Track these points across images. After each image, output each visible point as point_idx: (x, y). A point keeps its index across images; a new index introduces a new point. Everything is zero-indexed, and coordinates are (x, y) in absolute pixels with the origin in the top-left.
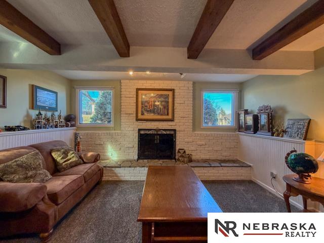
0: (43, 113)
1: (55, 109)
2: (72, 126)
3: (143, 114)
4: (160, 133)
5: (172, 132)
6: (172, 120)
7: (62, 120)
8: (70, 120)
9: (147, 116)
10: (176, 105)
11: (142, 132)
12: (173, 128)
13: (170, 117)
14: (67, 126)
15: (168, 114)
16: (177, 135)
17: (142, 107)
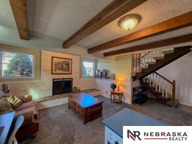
4: (64, 80)
6: (71, 74)
9: (58, 72)
10: (73, 66)
11: (55, 80)
12: (71, 77)
13: (70, 72)
15: (69, 71)
16: (73, 81)
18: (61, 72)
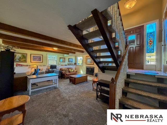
0: (70, 63)
1: (72, 62)
3: (87, 63)
5: (93, 68)
14: (74, 65)
17: (87, 61)
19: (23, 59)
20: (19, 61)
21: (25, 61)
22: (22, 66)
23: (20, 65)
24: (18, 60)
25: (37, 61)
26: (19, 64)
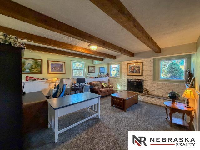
1: (104, 72)
2: (108, 77)
3: (129, 73)
4: (136, 81)
5: (142, 81)
6: (142, 75)
7: (106, 75)
8: (108, 75)
9: (131, 74)
11: (129, 80)
12: (142, 79)
14: (107, 77)
15: (140, 73)
16: (144, 82)
17: (129, 70)
18: (133, 74)
19: (37, 69)
20: (31, 72)
21: (40, 72)
22: (35, 80)
23: (32, 79)
24: (28, 71)
25: (58, 71)
26: (31, 77)
